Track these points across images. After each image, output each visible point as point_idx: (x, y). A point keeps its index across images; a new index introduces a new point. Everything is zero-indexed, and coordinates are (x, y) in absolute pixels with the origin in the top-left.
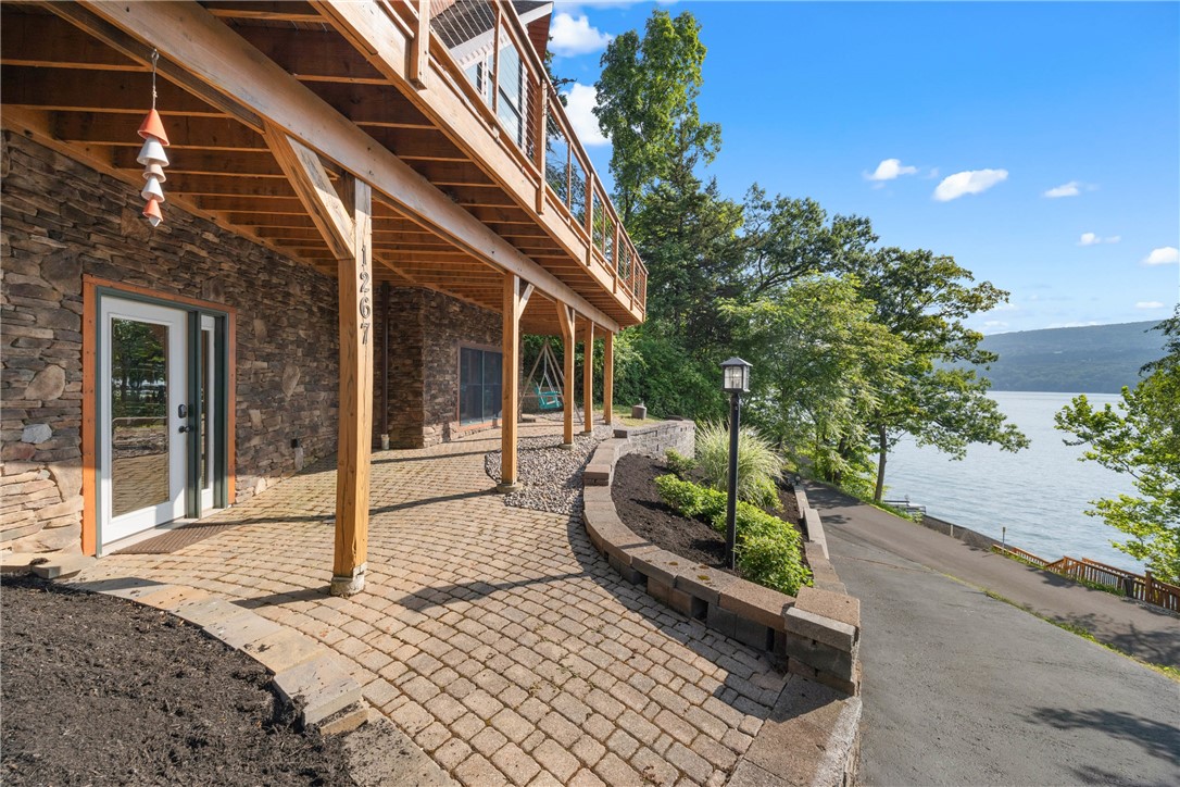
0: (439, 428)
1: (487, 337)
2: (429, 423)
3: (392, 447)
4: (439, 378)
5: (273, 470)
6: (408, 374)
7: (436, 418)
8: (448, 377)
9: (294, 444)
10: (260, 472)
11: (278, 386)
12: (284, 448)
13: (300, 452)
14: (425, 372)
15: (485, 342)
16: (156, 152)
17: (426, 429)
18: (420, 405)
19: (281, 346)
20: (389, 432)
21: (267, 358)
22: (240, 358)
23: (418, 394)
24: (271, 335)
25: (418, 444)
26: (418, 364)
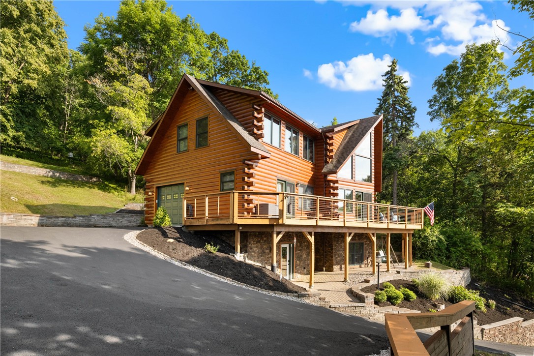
0: (338, 267)
1: (356, 238)
2: (335, 265)
3: (326, 271)
4: (338, 253)
5: (301, 273)
6: (330, 252)
7: (337, 264)
8: (341, 252)
9: (304, 268)
10: (299, 273)
11: (301, 256)
12: (303, 269)
13: (305, 270)
14: (334, 251)
15: (356, 240)
16: (295, 241)
17: (334, 266)
18: (332, 260)
19: (302, 247)
20: (325, 267)
21: (299, 250)
22: (296, 251)
23: (332, 257)
24: (300, 245)
25: (332, 271)
26: (332, 249)
